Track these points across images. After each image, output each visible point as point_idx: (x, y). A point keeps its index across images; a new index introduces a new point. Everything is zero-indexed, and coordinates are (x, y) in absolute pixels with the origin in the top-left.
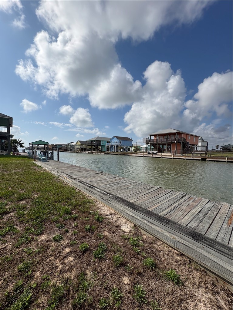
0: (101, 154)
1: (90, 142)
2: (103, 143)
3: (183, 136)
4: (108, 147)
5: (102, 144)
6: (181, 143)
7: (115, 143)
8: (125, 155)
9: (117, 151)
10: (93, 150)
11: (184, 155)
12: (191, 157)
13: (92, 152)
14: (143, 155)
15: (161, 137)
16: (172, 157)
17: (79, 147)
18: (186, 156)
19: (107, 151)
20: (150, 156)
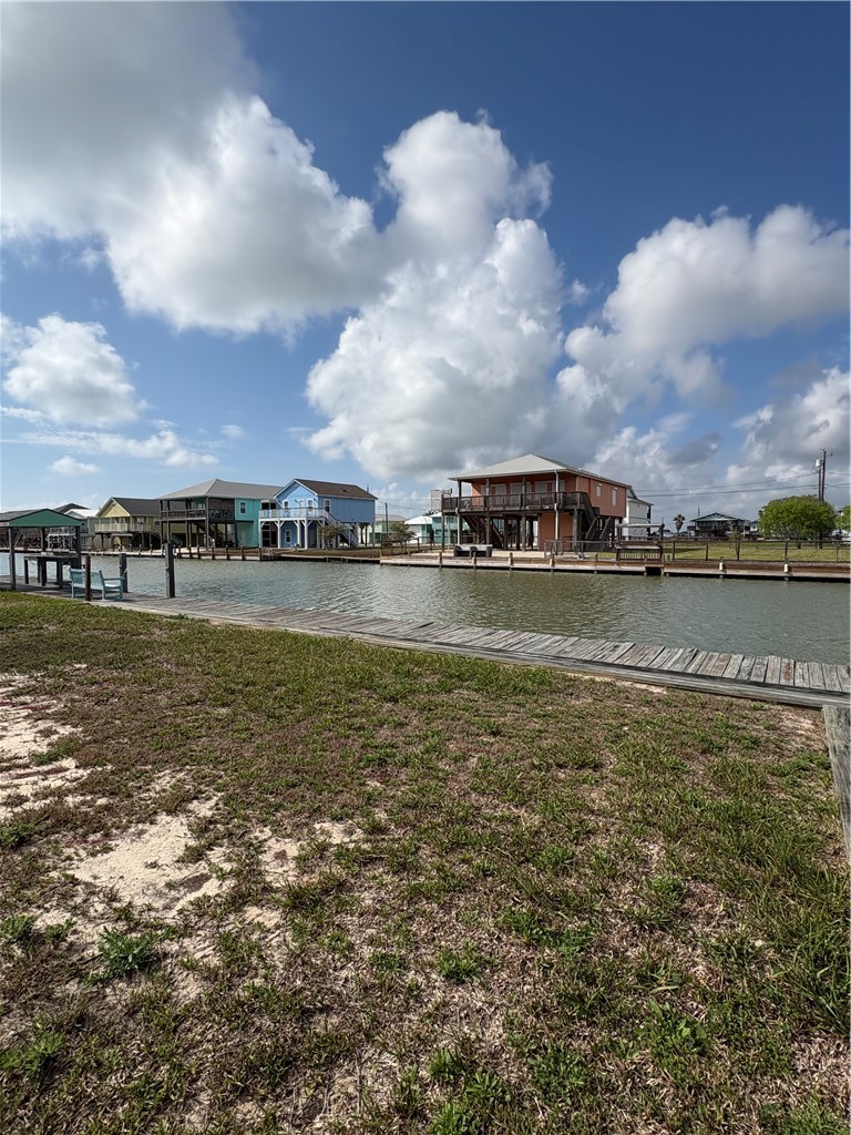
0: (244, 559)
1: (182, 507)
2: (243, 511)
3: (580, 486)
4: (267, 526)
5: (239, 516)
6: (576, 513)
7: (301, 508)
8: (358, 562)
9: (313, 545)
10: (196, 540)
11: (587, 555)
12: (612, 563)
13: (194, 550)
14: (436, 562)
15: (501, 490)
16: (549, 566)
17: (119, 528)
18: (597, 562)
19: (266, 544)
20: (468, 564)
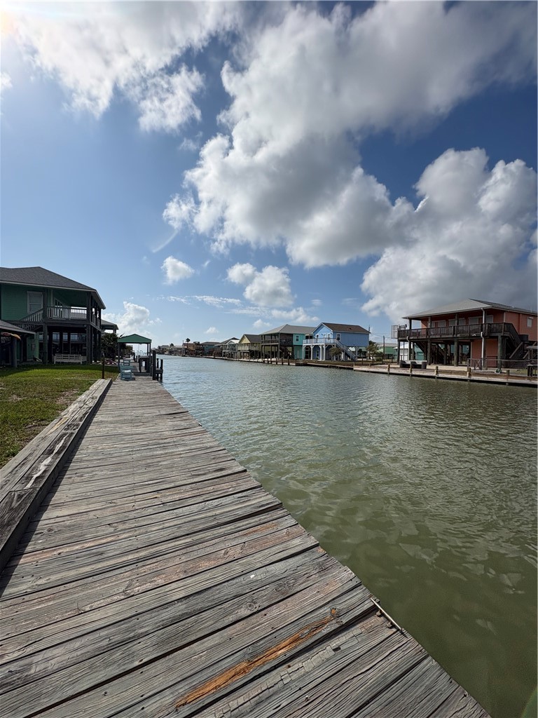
0: (289, 365)
1: (268, 338)
2: (297, 340)
3: (506, 319)
4: (307, 348)
5: (295, 343)
6: (500, 338)
7: (325, 338)
8: (344, 368)
9: (328, 358)
10: (273, 354)
11: (504, 371)
12: (524, 378)
13: (269, 360)
14: (386, 370)
15: (442, 324)
16: (466, 377)
17: (247, 348)
18: (509, 376)
19: (307, 357)
20: (406, 373)
